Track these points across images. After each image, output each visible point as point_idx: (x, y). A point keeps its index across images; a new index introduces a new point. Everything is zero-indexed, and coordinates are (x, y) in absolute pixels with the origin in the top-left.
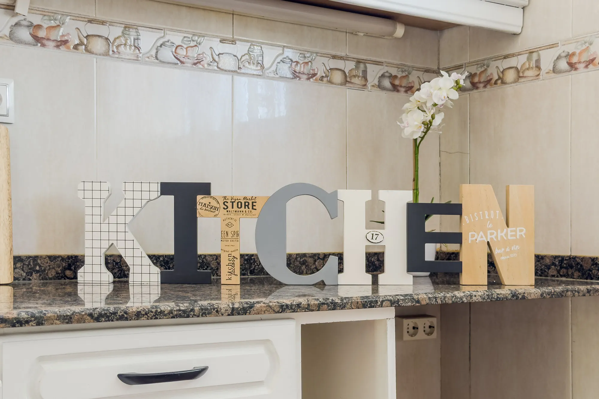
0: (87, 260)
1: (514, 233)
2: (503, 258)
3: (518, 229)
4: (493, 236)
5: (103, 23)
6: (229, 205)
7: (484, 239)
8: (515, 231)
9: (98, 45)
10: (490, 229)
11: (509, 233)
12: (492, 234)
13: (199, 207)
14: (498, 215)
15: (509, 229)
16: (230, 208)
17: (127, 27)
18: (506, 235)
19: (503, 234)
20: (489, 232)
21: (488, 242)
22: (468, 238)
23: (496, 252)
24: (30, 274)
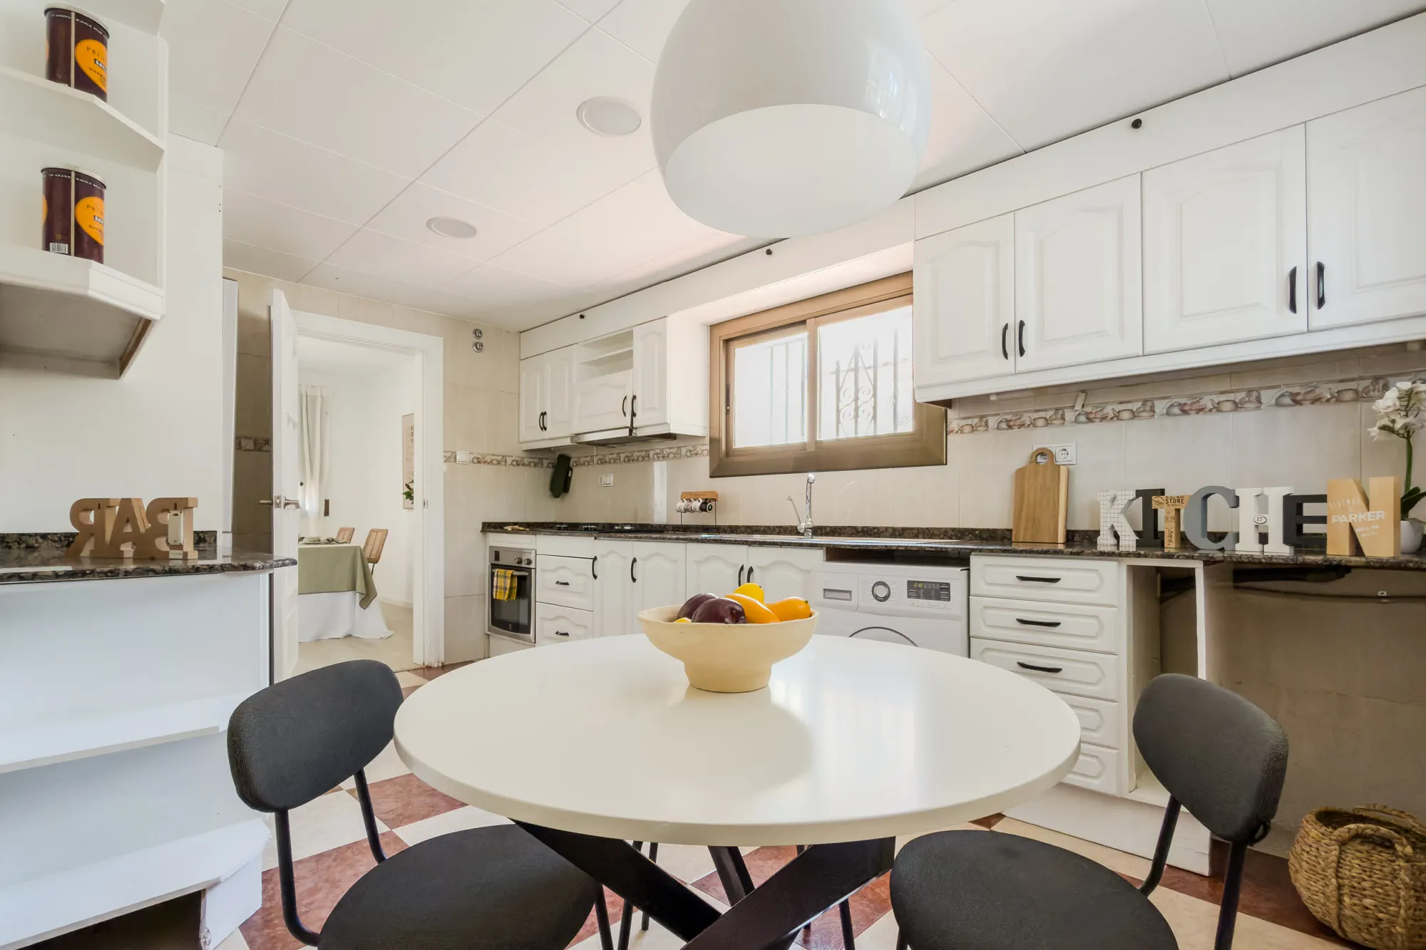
0: (1101, 532)
1: (1374, 516)
2: (1363, 535)
3: (1378, 512)
4: (1355, 519)
5: (1129, 402)
6: (1169, 501)
7: (1346, 520)
8: (1375, 514)
9: (1126, 415)
10: (1351, 513)
11: (1369, 516)
12: (1353, 516)
13: (1153, 503)
14: (1359, 501)
15: (1369, 513)
16: (1169, 503)
17: (1145, 401)
18: (1367, 517)
19: (1363, 517)
20: (1350, 515)
21: (1350, 524)
22: (1333, 520)
23: (1357, 530)
24: (1083, 539)
